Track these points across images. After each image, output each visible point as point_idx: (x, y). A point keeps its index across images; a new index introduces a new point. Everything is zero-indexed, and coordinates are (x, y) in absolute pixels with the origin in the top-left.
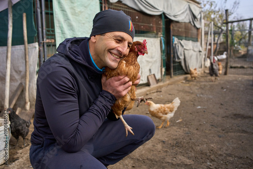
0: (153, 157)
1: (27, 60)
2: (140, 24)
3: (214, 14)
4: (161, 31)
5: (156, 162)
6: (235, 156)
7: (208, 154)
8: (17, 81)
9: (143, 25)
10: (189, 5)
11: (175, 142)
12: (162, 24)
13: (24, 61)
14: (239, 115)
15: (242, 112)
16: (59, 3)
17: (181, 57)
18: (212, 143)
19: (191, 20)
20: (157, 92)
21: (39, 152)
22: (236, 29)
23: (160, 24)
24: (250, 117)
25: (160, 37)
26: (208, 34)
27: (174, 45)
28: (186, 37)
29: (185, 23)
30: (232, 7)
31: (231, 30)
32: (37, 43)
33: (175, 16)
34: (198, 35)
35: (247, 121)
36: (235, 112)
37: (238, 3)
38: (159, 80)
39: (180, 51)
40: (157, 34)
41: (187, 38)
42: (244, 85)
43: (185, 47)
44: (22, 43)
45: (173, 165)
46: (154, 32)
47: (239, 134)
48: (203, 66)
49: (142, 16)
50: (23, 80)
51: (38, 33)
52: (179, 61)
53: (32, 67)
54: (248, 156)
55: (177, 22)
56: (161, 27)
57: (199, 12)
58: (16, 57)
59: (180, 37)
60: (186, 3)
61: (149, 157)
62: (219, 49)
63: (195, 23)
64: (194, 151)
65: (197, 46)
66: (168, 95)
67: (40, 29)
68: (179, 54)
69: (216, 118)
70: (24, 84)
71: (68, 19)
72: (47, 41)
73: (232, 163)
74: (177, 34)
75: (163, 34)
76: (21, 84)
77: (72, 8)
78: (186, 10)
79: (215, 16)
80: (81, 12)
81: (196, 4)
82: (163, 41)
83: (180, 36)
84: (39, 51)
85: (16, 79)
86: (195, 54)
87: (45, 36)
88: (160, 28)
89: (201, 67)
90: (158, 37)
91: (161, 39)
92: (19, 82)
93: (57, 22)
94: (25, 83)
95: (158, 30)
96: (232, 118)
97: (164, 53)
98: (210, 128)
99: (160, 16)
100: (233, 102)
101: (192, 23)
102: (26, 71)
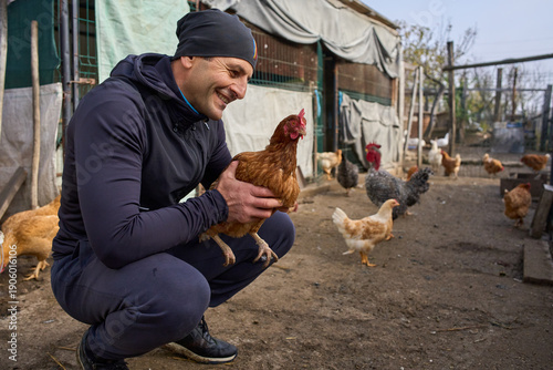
0: (294, 308)
1: (38, 118)
2: (272, 60)
3: (427, 53)
4: (315, 78)
5: (301, 316)
6: (455, 308)
7: (403, 305)
8: (13, 163)
9: (277, 64)
10: (374, 29)
11: (339, 286)
12: (317, 63)
13: (31, 122)
14: (469, 244)
15: (474, 240)
16: (108, 4)
17: (355, 135)
18: (413, 287)
19: (378, 61)
20: (304, 203)
21: (71, 266)
22: (471, 86)
23: (312, 64)
24: (490, 249)
25: (313, 90)
26: (412, 94)
27: (341, 109)
28: (366, 94)
29: (365, 64)
30: (463, 39)
31: (461, 89)
32: (60, 84)
33: (344, 49)
34: (391, 91)
35: (483, 255)
36: (460, 239)
37: (475, 34)
38: (308, 179)
39: (354, 121)
40: (307, 84)
41: (369, 98)
42: (482, 194)
43: (363, 115)
44: (28, 82)
45: (334, 321)
46: (300, 80)
47: (465, 274)
48: (401, 158)
49: (276, 44)
50: (26, 160)
51: (63, 64)
52: (351, 142)
53: (47, 134)
54: (479, 307)
55: (349, 62)
56: (316, 69)
57: (393, 45)
58: (14, 111)
59: (353, 94)
60: (368, 24)
61: (287, 308)
62: (436, 126)
63: (386, 66)
64: (376, 299)
65: (389, 116)
66: (326, 209)
67: (67, 56)
68: (351, 128)
69: (422, 248)
70: (27, 170)
71: (126, 39)
72: (81, 80)
73: (448, 319)
74: (347, 88)
75: (319, 85)
76: (21, 170)
77: (134, 17)
78: (368, 39)
79: (428, 57)
80: (152, 27)
81: (389, 28)
82: (318, 99)
83: (355, 92)
84: (64, 101)
85: (10, 160)
86: (384, 130)
87: (76, 69)
88: (313, 72)
89: (398, 160)
90: (308, 91)
91: (314, 95)
92: (18, 165)
93: (103, 44)
94: (32, 168)
95: (309, 76)
96: (454, 249)
97: (319, 124)
98: (411, 265)
99: (314, 46)
100: (458, 223)
101: (379, 66)
102: (34, 140)
